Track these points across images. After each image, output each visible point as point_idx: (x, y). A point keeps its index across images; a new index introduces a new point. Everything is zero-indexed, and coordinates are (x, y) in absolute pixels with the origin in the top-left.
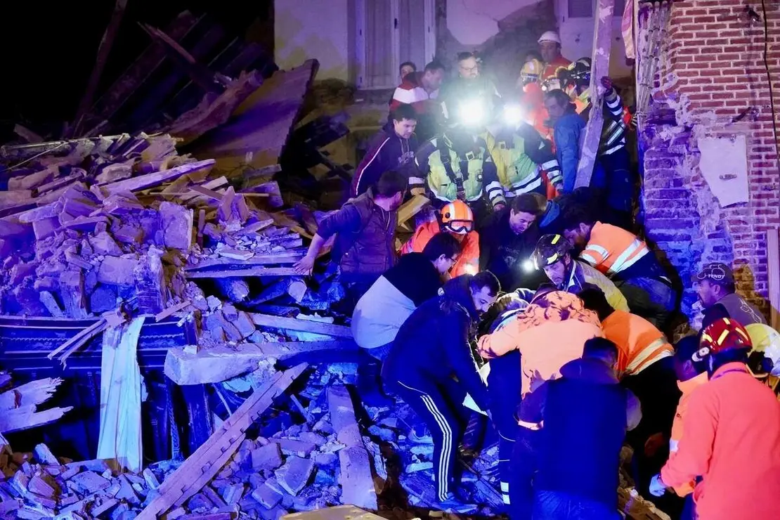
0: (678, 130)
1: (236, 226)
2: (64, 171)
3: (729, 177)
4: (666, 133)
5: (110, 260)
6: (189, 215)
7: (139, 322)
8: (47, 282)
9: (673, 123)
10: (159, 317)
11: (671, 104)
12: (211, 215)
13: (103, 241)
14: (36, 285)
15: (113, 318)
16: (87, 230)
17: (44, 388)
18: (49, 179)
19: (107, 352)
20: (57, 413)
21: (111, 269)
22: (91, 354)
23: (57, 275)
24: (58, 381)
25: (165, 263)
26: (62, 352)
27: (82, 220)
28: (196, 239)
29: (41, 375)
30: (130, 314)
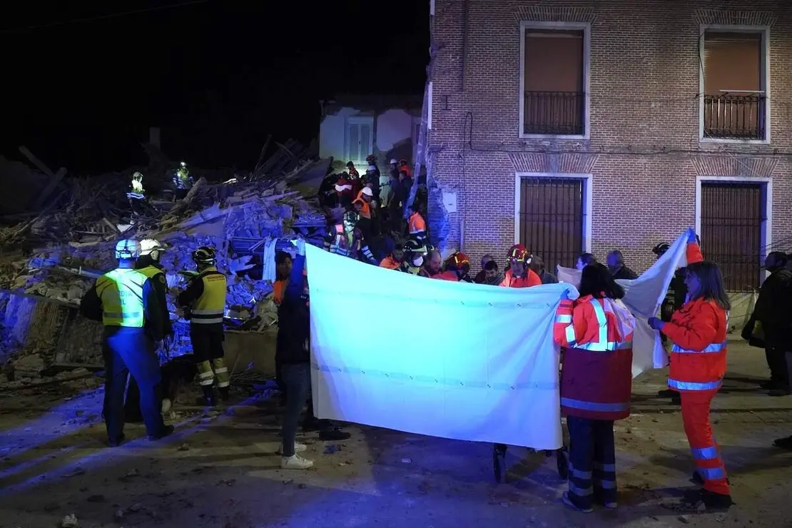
0: (438, 190)
1: (305, 212)
2: (252, 191)
3: (451, 204)
4: (435, 190)
5: (267, 221)
6: (291, 209)
7: (276, 240)
8: (248, 227)
9: (436, 187)
10: (281, 239)
11: (436, 182)
12: (298, 208)
13: (265, 216)
14: (245, 228)
15: (268, 239)
16: (260, 212)
17: (247, 259)
18: (247, 193)
19: (266, 248)
20: (252, 266)
21: (267, 224)
22: (261, 249)
23: (251, 226)
24: (251, 257)
25: (284, 223)
26: (253, 248)
27: (259, 209)
28: (293, 215)
29: (246, 255)
30: (273, 238)
